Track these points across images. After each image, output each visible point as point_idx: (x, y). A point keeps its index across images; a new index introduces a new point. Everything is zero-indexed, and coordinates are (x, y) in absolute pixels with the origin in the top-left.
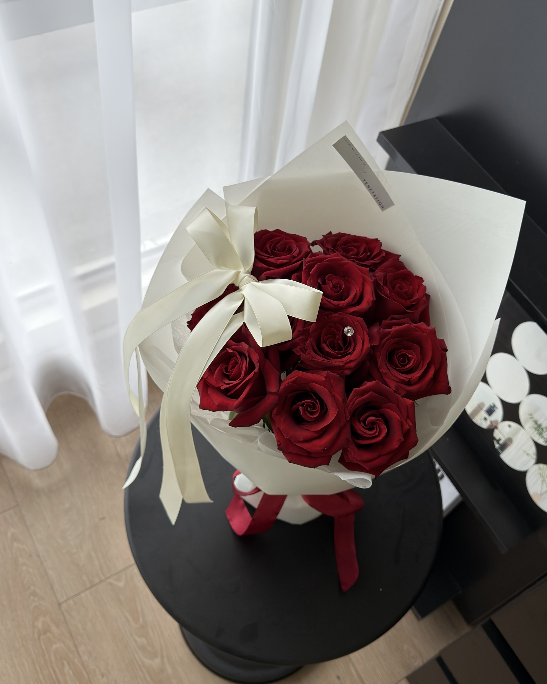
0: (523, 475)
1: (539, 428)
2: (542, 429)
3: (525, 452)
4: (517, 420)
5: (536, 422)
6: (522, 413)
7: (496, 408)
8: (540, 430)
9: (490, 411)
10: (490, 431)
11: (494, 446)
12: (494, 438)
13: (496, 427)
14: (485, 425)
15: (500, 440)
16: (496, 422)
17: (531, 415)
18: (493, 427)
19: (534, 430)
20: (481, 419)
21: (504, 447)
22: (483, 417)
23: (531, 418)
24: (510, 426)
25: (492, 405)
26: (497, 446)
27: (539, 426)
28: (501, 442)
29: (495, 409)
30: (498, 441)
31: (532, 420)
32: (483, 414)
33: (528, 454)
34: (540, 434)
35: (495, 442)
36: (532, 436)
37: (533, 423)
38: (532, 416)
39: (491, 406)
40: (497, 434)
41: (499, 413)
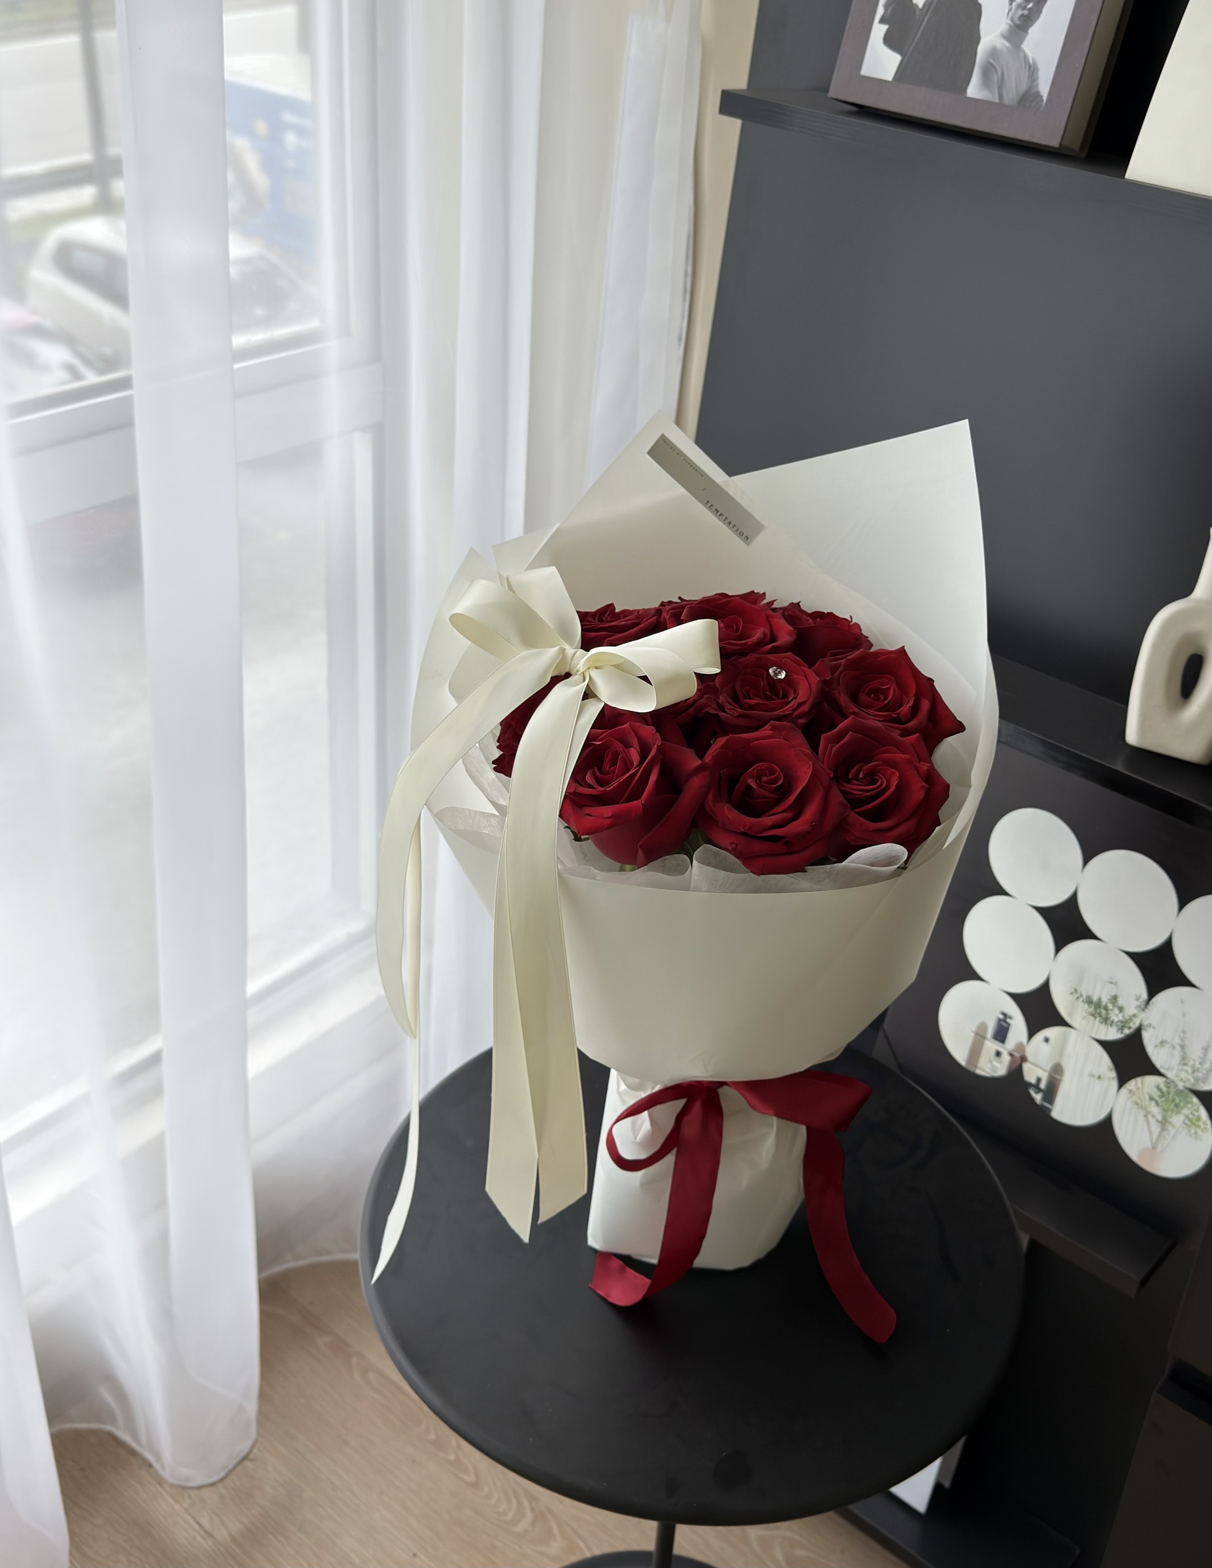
0: (1106, 1126)
1: (1098, 1009)
2: (1106, 1008)
3: (1091, 1075)
4: (1057, 1020)
5: (1089, 1001)
6: (1061, 1000)
7: (1011, 1018)
8: (1104, 1012)
9: (1001, 1033)
10: (1016, 1072)
11: (1032, 1100)
12: (1029, 1085)
13: (1024, 1059)
14: (1000, 1069)
15: (1039, 1080)
16: (1020, 1047)
17: (1076, 991)
18: (1016, 1065)
19: (1092, 1018)
20: (991, 1062)
21: (1050, 1092)
22: (993, 1053)
23: (1078, 998)
24: (1047, 1040)
25: (1002, 1017)
26: (1038, 1097)
27: (1098, 1005)
28: (1043, 1085)
29: (1008, 1020)
30: (1037, 1087)
31: (1081, 999)
32: (991, 1046)
33: (1099, 1077)
34: (1106, 1020)
35: (1032, 1092)
36: (1093, 1035)
37: (1086, 1006)
38: (1079, 995)
39: (1000, 1020)
40: (1031, 1074)
41: (1018, 1025)
